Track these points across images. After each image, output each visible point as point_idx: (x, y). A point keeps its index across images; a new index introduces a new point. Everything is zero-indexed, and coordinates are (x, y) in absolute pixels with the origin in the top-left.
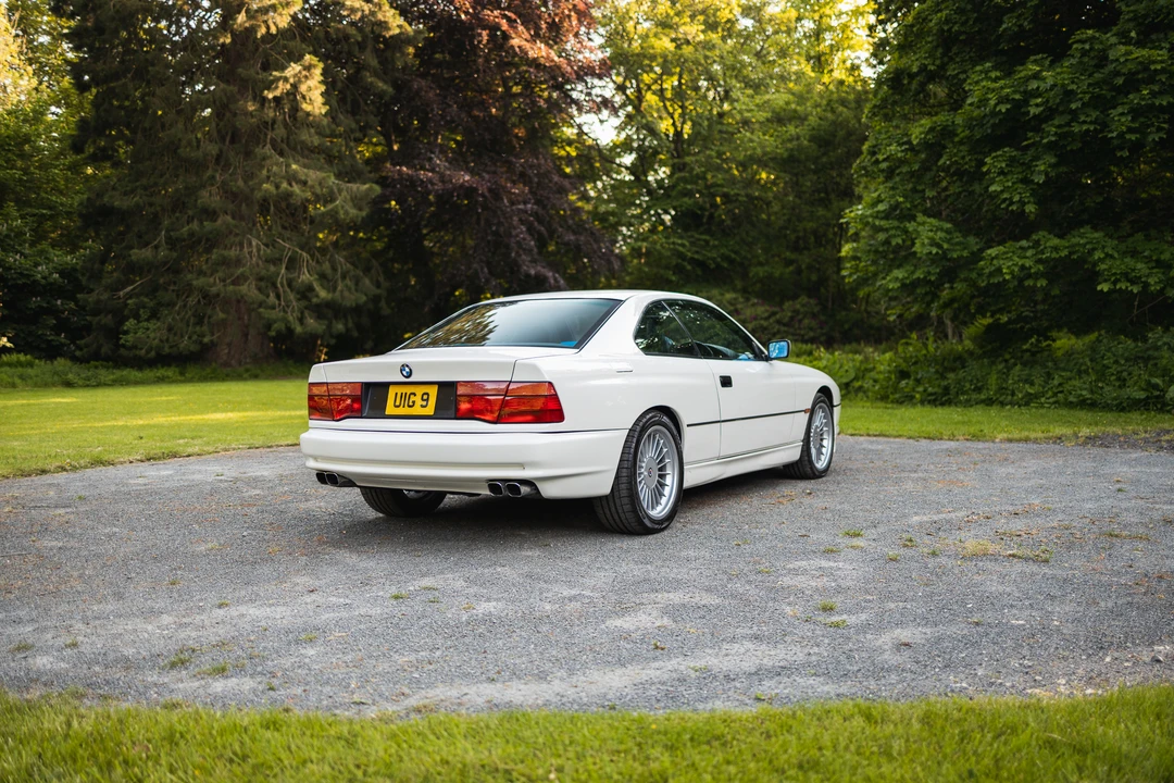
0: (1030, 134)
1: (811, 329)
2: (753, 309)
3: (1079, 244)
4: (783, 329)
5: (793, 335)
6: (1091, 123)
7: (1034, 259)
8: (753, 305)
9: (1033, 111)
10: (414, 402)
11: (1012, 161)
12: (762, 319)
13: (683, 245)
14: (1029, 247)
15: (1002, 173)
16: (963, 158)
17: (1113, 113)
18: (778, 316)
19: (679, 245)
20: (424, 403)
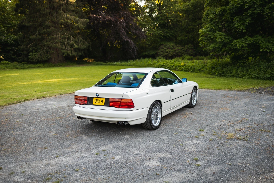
0: (245, 12)
1: (191, 52)
2: (178, 48)
3: (255, 39)
4: (185, 52)
5: (187, 53)
6: (260, 10)
7: (245, 43)
8: (178, 46)
9: (246, 7)
10: (99, 102)
11: (240, 19)
12: (180, 50)
13: (161, 32)
14: (244, 40)
15: (238, 22)
16: (228, 18)
17: (265, 8)
18: (184, 49)
19: (160, 32)
20: (102, 102)
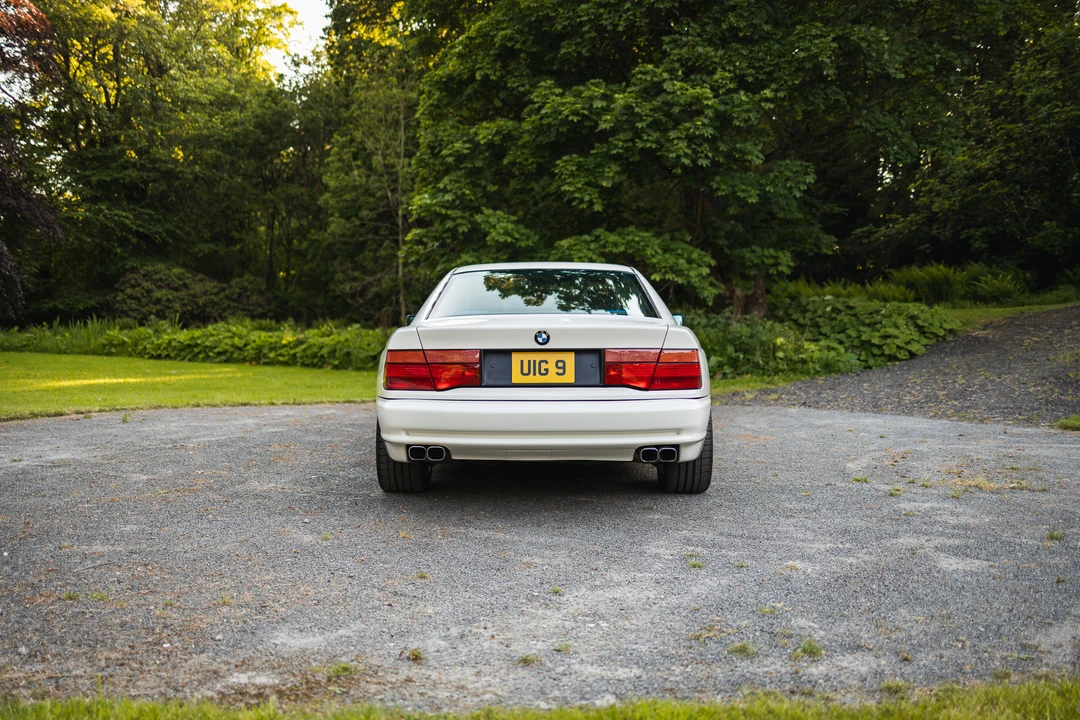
0: (597, 145)
1: (259, 305)
2: (201, 285)
3: (633, 240)
4: (233, 304)
5: (243, 310)
6: (652, 142)
7: (597, 251)
8: (201, 281)
9: (603, 126)
10: (547, 370)
11: (580, 166)
12: (211, 294)
13: (127, 217)
14: (592, 241)
15: (572, 175)
16: (526, 160)
17: (672, 134)
18: (227, 292)
19: (124, 217)
20: (561, 371)
